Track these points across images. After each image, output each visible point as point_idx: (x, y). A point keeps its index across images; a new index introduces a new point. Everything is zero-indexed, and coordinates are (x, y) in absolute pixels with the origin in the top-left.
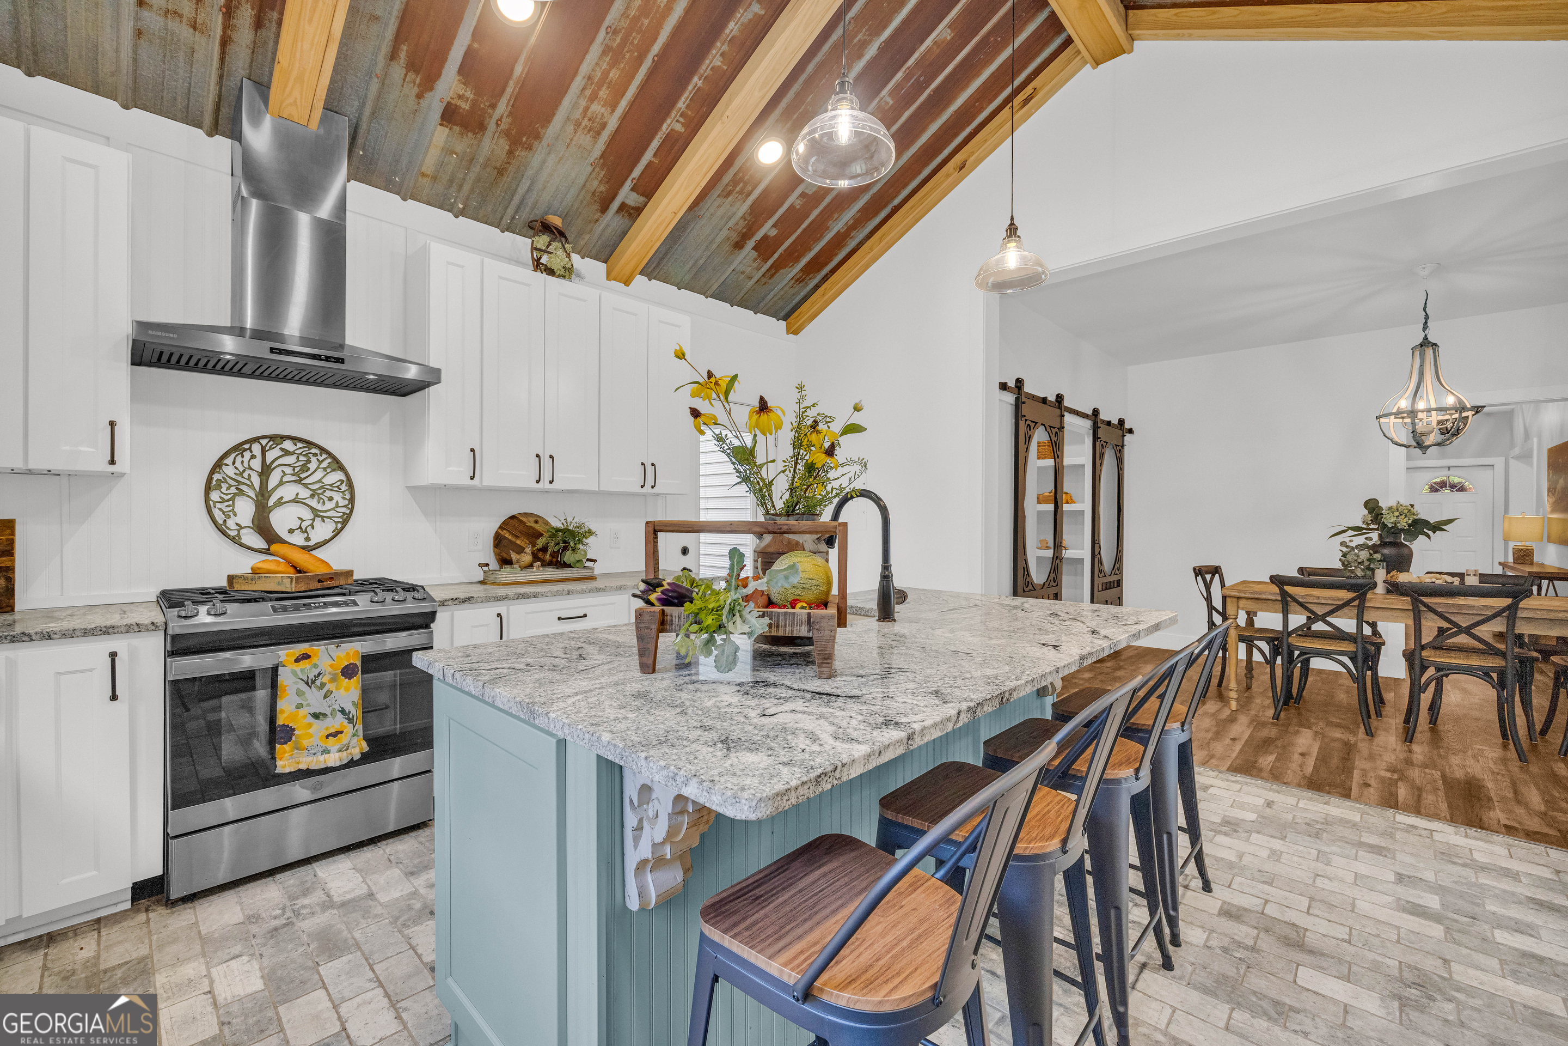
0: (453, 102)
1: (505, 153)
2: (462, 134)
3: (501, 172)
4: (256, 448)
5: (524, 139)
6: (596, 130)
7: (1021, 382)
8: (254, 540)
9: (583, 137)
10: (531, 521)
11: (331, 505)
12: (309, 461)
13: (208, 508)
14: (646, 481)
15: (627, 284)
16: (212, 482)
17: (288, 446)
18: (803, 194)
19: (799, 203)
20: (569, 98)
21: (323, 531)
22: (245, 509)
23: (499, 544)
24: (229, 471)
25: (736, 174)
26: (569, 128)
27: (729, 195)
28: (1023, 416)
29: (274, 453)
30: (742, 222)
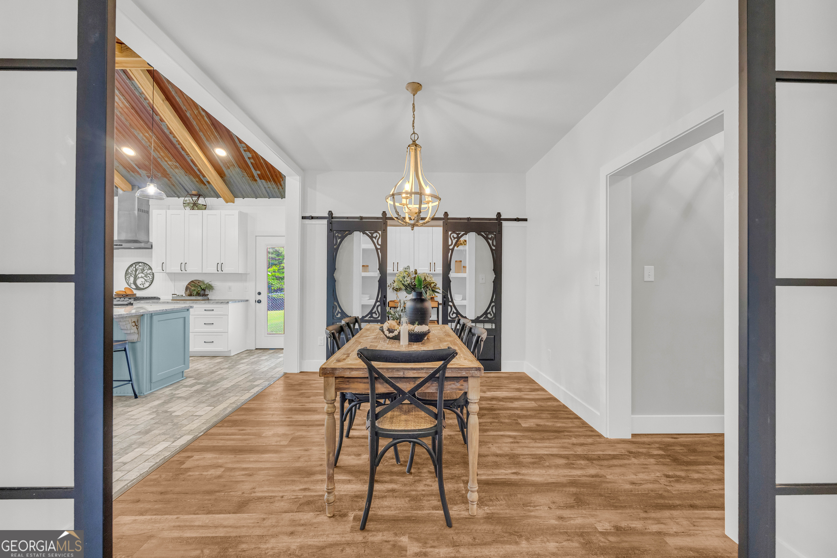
6: (176, 167)
7: (330, 213)
8: (133, 286)
9: (177, 170)
10: (197, 282)
11: (148, 278)
12: (144, 268)
13: (126, 279)
14: (219, 269)
15: (234, 203)
16: (126, 274)
17: (140, 264)
18: (249, 158)
19: (252, 161)
20: (162, 164)
21: (147, 284)
22: (132, 279)
23: (187, 288)
24: (129, 271)
25: (222, 162)
26: (172, 170)
27: (229, 168)
28: (330, 230)
29: (137, 266)
30: (244, 173)
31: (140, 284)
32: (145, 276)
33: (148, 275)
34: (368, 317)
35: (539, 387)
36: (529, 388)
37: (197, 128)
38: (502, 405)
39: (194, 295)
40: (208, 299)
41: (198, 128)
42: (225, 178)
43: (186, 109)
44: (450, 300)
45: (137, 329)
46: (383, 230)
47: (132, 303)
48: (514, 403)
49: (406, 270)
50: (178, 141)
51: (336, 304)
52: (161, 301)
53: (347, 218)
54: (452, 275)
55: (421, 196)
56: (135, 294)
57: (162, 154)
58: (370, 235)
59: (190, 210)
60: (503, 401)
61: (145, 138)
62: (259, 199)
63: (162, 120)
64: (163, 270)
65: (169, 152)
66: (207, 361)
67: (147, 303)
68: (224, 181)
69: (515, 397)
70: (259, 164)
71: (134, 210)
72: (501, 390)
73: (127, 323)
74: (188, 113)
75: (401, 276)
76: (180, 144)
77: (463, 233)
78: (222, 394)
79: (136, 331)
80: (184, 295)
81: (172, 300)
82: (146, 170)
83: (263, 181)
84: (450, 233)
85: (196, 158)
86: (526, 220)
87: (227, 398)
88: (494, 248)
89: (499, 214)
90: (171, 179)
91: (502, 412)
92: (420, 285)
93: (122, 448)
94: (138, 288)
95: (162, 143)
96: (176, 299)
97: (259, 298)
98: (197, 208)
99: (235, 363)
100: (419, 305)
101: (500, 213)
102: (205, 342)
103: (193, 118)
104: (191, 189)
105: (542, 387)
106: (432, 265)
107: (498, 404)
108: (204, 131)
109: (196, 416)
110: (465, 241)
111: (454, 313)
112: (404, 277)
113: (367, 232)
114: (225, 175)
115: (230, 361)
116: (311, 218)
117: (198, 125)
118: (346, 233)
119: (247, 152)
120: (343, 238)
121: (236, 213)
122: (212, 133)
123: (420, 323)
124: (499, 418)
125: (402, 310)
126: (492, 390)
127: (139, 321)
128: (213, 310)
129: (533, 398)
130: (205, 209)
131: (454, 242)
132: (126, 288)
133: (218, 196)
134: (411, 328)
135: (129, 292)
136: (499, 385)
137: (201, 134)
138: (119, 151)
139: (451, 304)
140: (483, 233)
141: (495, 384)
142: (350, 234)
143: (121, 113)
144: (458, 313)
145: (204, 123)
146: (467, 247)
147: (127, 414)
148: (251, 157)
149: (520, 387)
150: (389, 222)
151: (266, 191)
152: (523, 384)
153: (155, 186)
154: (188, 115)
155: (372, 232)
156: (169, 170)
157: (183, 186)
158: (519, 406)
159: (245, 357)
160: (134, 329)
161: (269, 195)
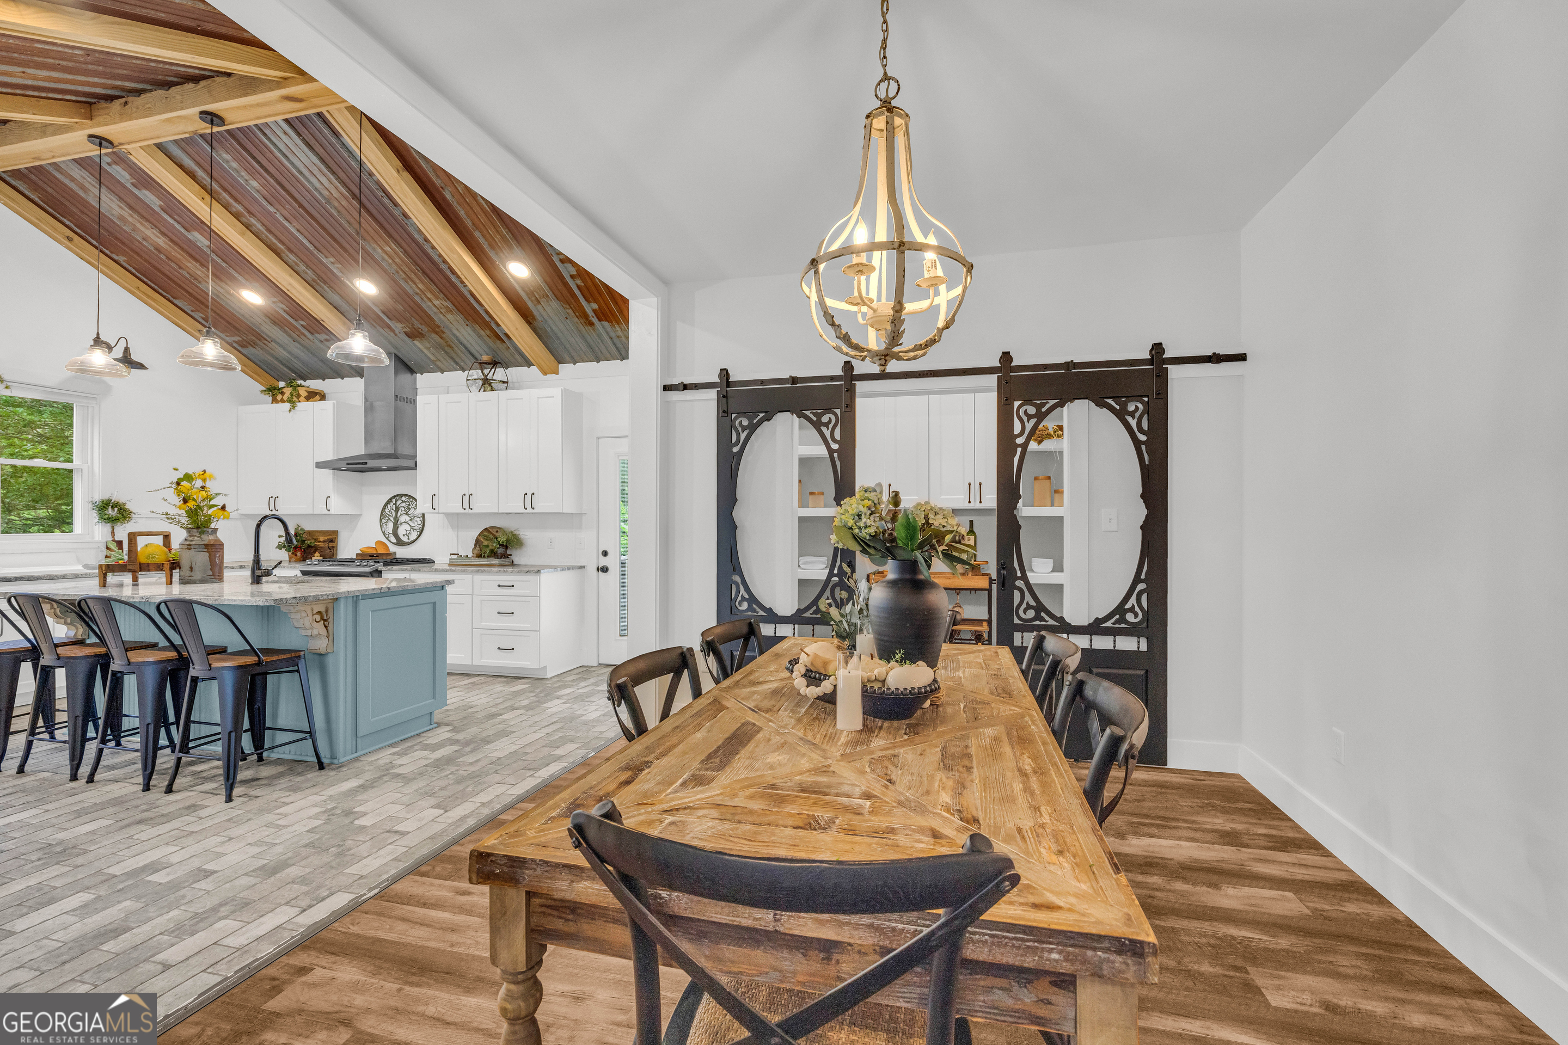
0: (404, 330)
1: (439, 338)
2: (421, 340)
3: (449, 346)
4: (394, 500)
6: (449, 311)
7: (724, 373)
8: (394, 540)
9: (450, 316)
10: (494, 531)
11: (416, 524)
12: (410, 505)
13: (381, 525)
14: (528, 505)
15: (557, 374)
16: (382, 516)
17: (403, 498)
18: (572, 277)
19: (579, 282)
20: (424, 306)
21: (414, 535)
22: (391, 525)
23: (477, 542)
24: (387, 510)
25: (524, 291)
26: (441, 316)
27: (539, 302)
28: (724, 412)
29: (399, 502)
30: (568, 311)
31: (403, 536)
32: (411, 520)
33: (416, 519)
34: (811, 611)
35: (1297, 835)
36: (1265, 835)
37: (468, 223)
38: (1184, 894)
40: (512, 564)
41: (470, 223)
42: (536, 324)
43: (442, 185)
44: (1019, 574)
45: (326, 627)
46: (844, 405)
47: (380, 570)
48: (1222, 892)
49: (866, 495)
50: (440, 256)
51: (737, 578)
52: (436, 566)
53: (762, 382)
54: (1024, 510)
55: (903, 252)
56: (392, 554)
57: (421, 286)
58: (815, 419)
59: (479, 391)
60: (1184, 879)
61: (386, 257)
62: (603, 364)
63: (405, 215)
64: (434, 509)
65: (431, 280)
66: (499, 687)
67: (403, 570)
68: (535, 330)
69: (1225, 866)
70: (593, 288)
72: (1174, 832)
73: (304, 614)
74: (447, 192)
75: (851, 512)
76: (445, 262)
77: (1052, 402)
78: (475, 777)
79: (323, 631)
80: (470, 555)
81: (450, 565)
82: (400, 322)
83: (606, 324)
84: (1017, 404)
85: (475, 286)
86: (1241, 358)
87: (485, 786)
88: (1143, 438)
89: (1158, 348)
90: (444, 336)
91: (1185, 924)
92: (912, 537)
93: (197, 914)
94: (400, 543)
95: (416, 264)
96: (455, 562)
97: (604, 562)
98: (490, 388)
99: (546, 696)
100: (907, 600)
101: (1161, 344)
102: (499, 648)
103: (458, 203)
104: (482, 352)
105: (1307, 833)
106: (975, 489)
107: (1168, 887)
108: (482, 227)
109: (396, 832)
110: (1061, 428)
111: (1029, 607)
112: (859, 516)
113: (808, 413)
114: (534, 318)
115: (538, 690)
116: (681, 388)
117: (468, 216)
118: (759, 417)
119: (566, 265)
120: (752, 428)
121: (556, 392)
122: (497, 231)
123: (910, 657)
124: (1179, 950)
125: (861, 611)
126: (1145, 830)
127: (329, 611)
128: (513, 586)
129: (1287, 875)
130: (506, 389)
131: (1029, 427)
132: (379, 543)
133: (529, 364)
134: (876, 672)
135: (381, 551)
136: (1162, 813)
137: (477, 234)
138: (349, 286)
139: (1020, 583)
140: (1110, 401)
141: (1150, 809)
142: (768, 420)
143: (339, 212)
144: (1040, 608)
145: (479, 209)
146: (1064, 444)
147: (277, 811)
148: (575, 273)
149: (1233, 826)
150: (860, 386)
151: (615, 344)
152: (1243, 819)
153: (364, 337)
154: (448, 196)
155: (819, 411)
156: (438, 319)
157: (466, 348)
158: (1241, 907)
159: (570, 683)
160: (319, 628)
161: (621, 354)
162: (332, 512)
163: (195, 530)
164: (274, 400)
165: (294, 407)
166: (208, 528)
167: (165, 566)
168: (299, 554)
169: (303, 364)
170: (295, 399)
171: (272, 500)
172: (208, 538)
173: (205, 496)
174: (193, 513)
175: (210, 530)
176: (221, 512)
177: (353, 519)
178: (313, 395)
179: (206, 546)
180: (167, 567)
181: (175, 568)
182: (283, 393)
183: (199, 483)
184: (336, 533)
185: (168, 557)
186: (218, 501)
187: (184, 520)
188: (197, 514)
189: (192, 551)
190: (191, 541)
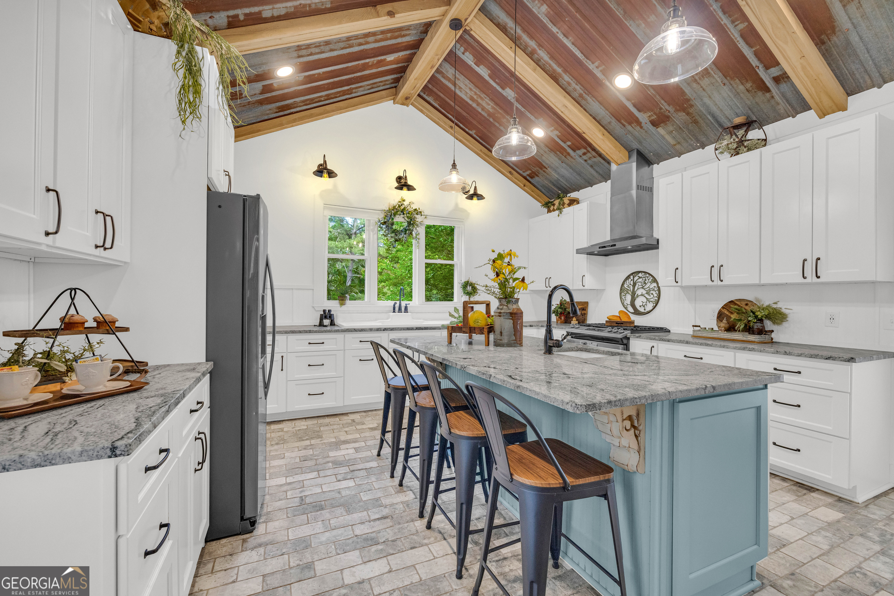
0: (650, 120)
1: (686, 116)
2: (666, 124)
3: (696, 122)
4: (631, 277)
5: (685, 105)
8: (631, 310)
10: (743, 304)
11: (652, 296)
12: (646, 280)
13: (621, 298)
14: (810, 273)
15: (845, 110)
16: (622, 290)
17: (640, 275)
21: (650, 306)
22: (629, 298)
23: (720, 316)
24: (625, 286)
29: (636, 278)
31: (640, 306)
32: (647, 293)
33: (652, 292)
39: (739, 331)
40: (772, 342)
42: (833, 40)
45: (637, 437)
47: (628, 336)
52: (671, 335)
56: (633, 322)
59: (731, 156)
64: (677, 282)
71: (630, 188)
73: (612, 418)
79: (634, 443)
80: (716, 328)
81: (693, 336)
82: (648, 110)
90: (691, 110)
94: (637, 312)
96: (700, 335)
98: (745, 150)
104: (733, 114)
121: (865, 122)
127: (641, 416)
128: (799, 373)
130: (765, 145)
132: (621, 312)
135: (624, 319)
138: (608, 88)
157: (714, 116)
160: (628, 439)
162: (586, 288)
163: (504, 300)
164: (549, 211)
165: (561, 212)
166: (513, 298)
167: (485, 330)
168: (563, 318)
169: (567, 180)
170: (561, 207)
171: (547, 280)
172: (513, 307)
173: (511, 269)
174: (503, 285)
175: (514, 300)
176: (521, 284)
177: (598, 292)
178: (573, 202)
179: (511, 314)
180: (486, 331)
181: (491, 332)
182: (554, 205)
183: (507, 260)
184: (587, 303)
185: (487, 322)
186: (519, 275)
187: (497, 290)
188: (505, 286)
189: (502, 318)
190: (501, 309)
